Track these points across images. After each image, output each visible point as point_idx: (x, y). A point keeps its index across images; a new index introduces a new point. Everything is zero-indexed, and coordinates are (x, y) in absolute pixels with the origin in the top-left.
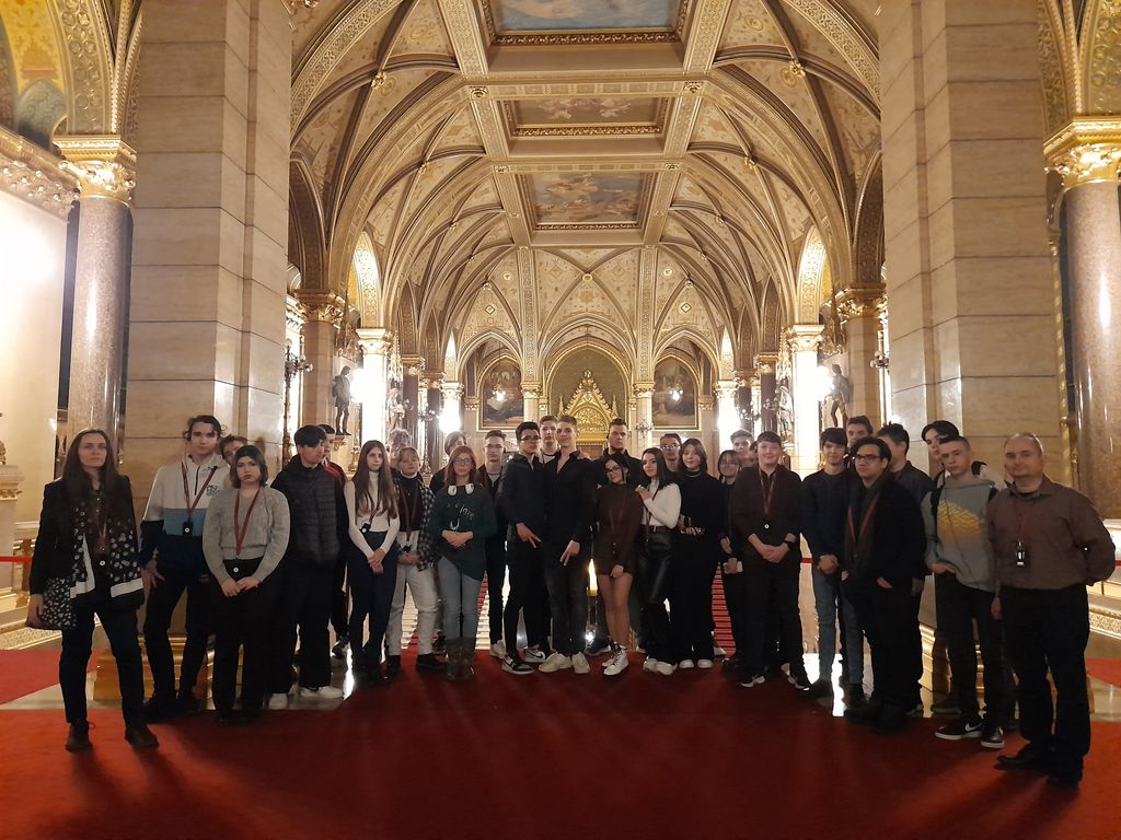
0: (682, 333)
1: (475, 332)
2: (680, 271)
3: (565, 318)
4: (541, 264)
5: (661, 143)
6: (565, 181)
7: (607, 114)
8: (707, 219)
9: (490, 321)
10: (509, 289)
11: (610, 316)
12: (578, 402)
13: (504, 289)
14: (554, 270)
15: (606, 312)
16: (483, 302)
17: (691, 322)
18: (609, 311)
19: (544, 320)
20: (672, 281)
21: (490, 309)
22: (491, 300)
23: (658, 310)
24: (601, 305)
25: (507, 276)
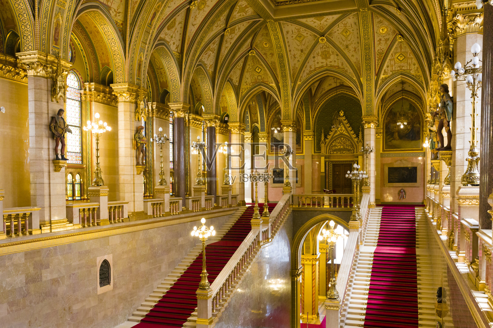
0: (399, 78)
1: (249, 87)
2: (392, 28)
3: (311, 72)
4: (287, 32)
9: (259, 78)
10: (268, 54)
11: (344, 68)
12: (334, 134)
13: (265, 54)
14: (299, 37)
15: (340, 66)
16: (253, 65)
17: (406, 68)
18: (342, 65)
19: (295, 74)
20: (387, 37)
21: (258, 69)
22: (258, 62)
23: (378, 60)
24: (336, 60)
25: (266, 44)
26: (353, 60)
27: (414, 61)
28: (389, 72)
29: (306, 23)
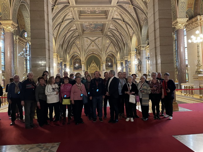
0: (110, 53)
1: (72, 53)
2: (110, 41)
3: (89, 50)
4: (84, 40)
5: (107, 18)
6: (89, 25)
7: (97, 13)
8: (115, 32)
9: (75, 51)
10: (78, 45)
12: (91, 66)
17: (112, 50)
19: (85, 50)
20: (108, 43)
21: (75, 48)
23: (106, 48)
24: (96, 48)
25: (78, 42)
26: (100, 48)
27: (114, 49)
28: (108, 51)
29: (90, 38)
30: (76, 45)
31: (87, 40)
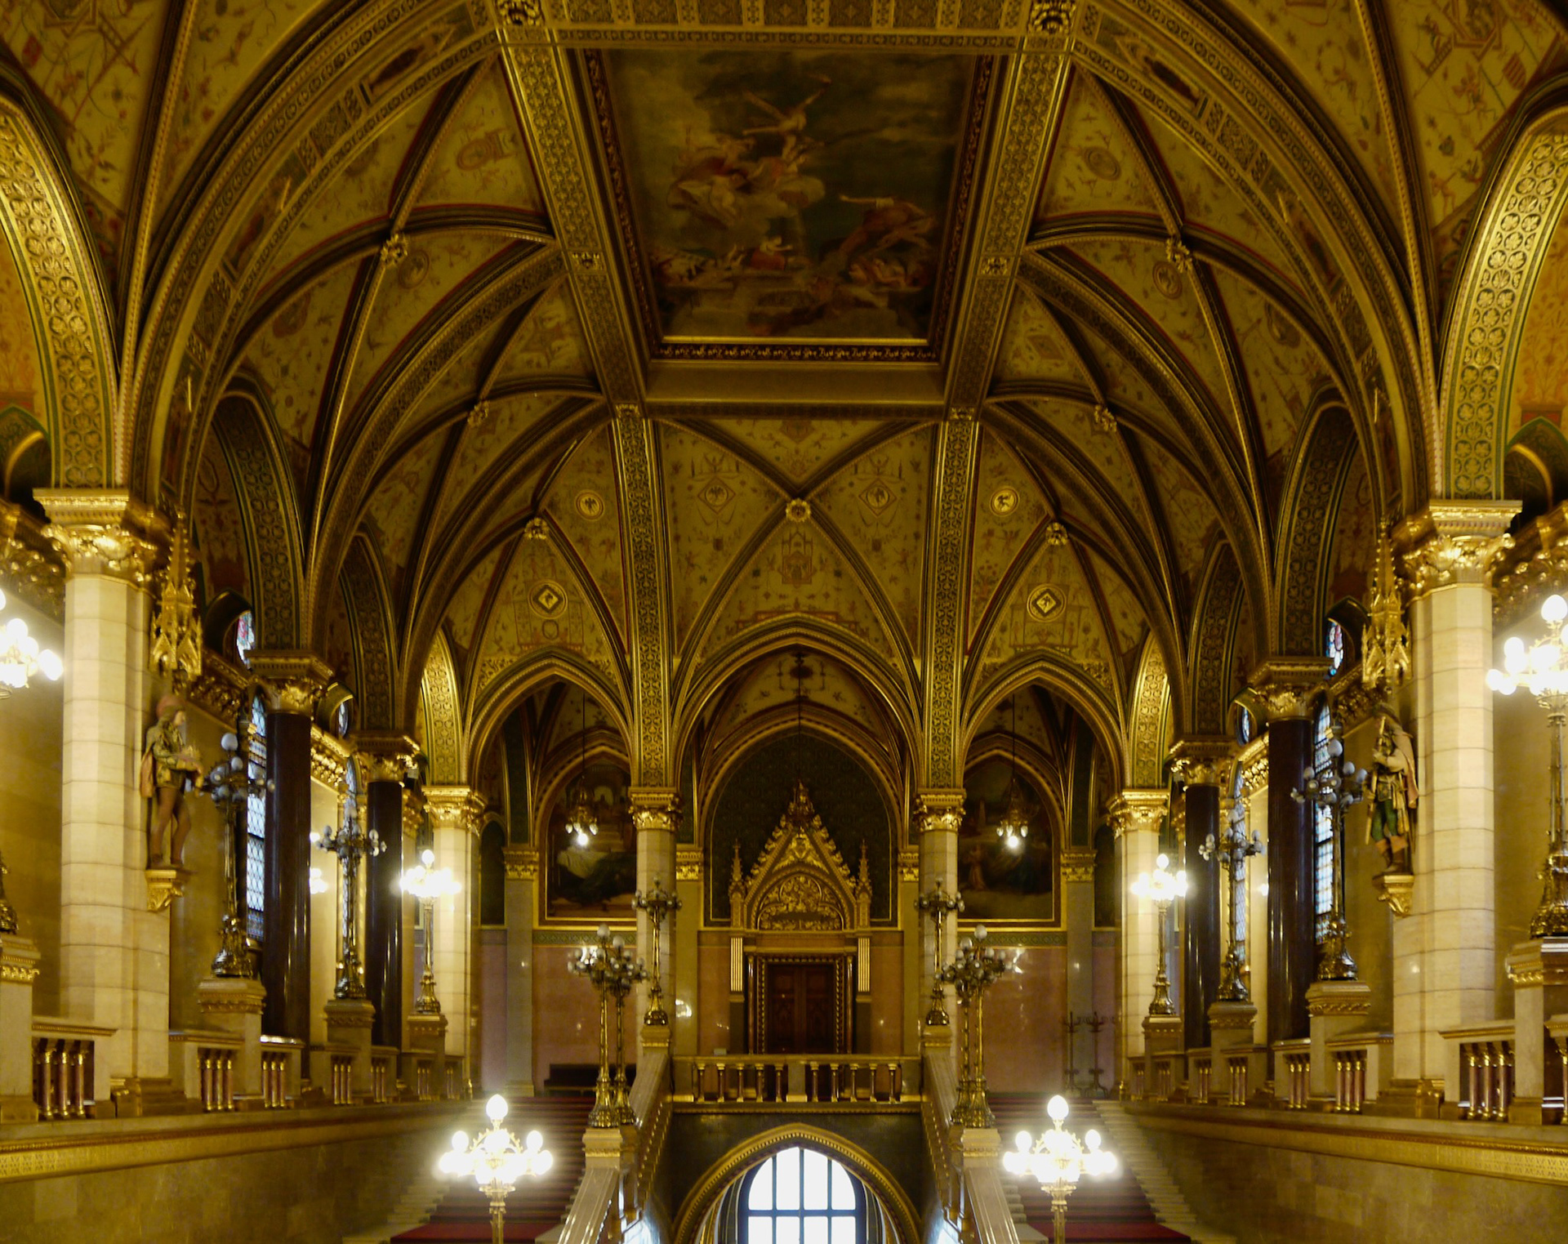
0: (1032, 674)
1: (509, 659)
2: (1035, 495)
3: (741, 624)
4: (676, 468)
9: (551, 629)
10: (596, 540)
11: (856, 623)
12: (777, 861)
13: (582, 540)
14: (712, 491)
15: (844, 612)
16: (530, 576)
17: (1058, 641)
18: (852, 609)
19: (687, 626)
20: (1013, 526)
21: (549, 597)
22: (549, 571)
23: (977, 604)
24: (833, 593)
25: (590, 503)
26: (894, 593)
27: (1091, 617)
28: (1006, 647)
29: (749, 441)
30: (557, 534)
31: (715, 469)
